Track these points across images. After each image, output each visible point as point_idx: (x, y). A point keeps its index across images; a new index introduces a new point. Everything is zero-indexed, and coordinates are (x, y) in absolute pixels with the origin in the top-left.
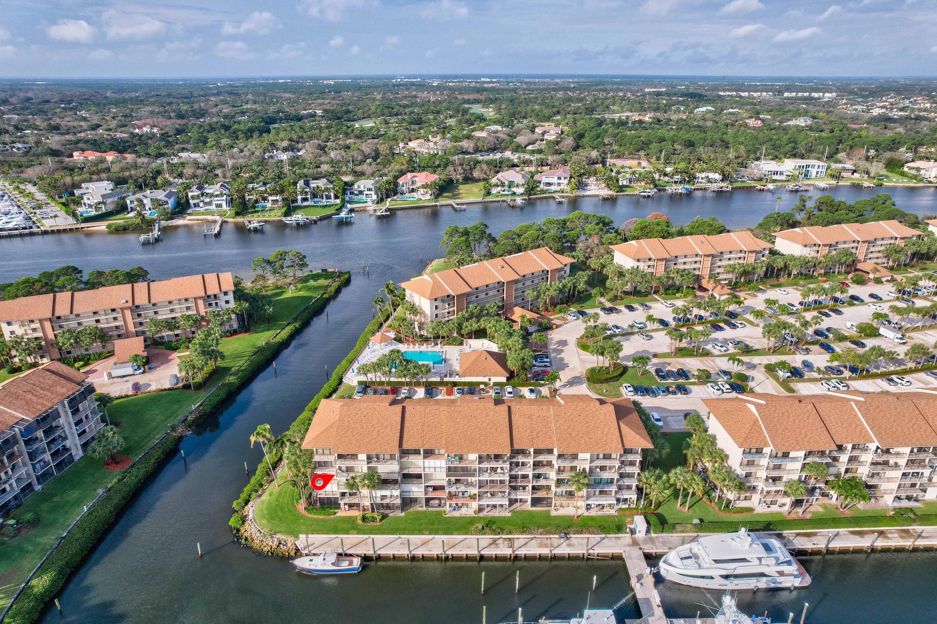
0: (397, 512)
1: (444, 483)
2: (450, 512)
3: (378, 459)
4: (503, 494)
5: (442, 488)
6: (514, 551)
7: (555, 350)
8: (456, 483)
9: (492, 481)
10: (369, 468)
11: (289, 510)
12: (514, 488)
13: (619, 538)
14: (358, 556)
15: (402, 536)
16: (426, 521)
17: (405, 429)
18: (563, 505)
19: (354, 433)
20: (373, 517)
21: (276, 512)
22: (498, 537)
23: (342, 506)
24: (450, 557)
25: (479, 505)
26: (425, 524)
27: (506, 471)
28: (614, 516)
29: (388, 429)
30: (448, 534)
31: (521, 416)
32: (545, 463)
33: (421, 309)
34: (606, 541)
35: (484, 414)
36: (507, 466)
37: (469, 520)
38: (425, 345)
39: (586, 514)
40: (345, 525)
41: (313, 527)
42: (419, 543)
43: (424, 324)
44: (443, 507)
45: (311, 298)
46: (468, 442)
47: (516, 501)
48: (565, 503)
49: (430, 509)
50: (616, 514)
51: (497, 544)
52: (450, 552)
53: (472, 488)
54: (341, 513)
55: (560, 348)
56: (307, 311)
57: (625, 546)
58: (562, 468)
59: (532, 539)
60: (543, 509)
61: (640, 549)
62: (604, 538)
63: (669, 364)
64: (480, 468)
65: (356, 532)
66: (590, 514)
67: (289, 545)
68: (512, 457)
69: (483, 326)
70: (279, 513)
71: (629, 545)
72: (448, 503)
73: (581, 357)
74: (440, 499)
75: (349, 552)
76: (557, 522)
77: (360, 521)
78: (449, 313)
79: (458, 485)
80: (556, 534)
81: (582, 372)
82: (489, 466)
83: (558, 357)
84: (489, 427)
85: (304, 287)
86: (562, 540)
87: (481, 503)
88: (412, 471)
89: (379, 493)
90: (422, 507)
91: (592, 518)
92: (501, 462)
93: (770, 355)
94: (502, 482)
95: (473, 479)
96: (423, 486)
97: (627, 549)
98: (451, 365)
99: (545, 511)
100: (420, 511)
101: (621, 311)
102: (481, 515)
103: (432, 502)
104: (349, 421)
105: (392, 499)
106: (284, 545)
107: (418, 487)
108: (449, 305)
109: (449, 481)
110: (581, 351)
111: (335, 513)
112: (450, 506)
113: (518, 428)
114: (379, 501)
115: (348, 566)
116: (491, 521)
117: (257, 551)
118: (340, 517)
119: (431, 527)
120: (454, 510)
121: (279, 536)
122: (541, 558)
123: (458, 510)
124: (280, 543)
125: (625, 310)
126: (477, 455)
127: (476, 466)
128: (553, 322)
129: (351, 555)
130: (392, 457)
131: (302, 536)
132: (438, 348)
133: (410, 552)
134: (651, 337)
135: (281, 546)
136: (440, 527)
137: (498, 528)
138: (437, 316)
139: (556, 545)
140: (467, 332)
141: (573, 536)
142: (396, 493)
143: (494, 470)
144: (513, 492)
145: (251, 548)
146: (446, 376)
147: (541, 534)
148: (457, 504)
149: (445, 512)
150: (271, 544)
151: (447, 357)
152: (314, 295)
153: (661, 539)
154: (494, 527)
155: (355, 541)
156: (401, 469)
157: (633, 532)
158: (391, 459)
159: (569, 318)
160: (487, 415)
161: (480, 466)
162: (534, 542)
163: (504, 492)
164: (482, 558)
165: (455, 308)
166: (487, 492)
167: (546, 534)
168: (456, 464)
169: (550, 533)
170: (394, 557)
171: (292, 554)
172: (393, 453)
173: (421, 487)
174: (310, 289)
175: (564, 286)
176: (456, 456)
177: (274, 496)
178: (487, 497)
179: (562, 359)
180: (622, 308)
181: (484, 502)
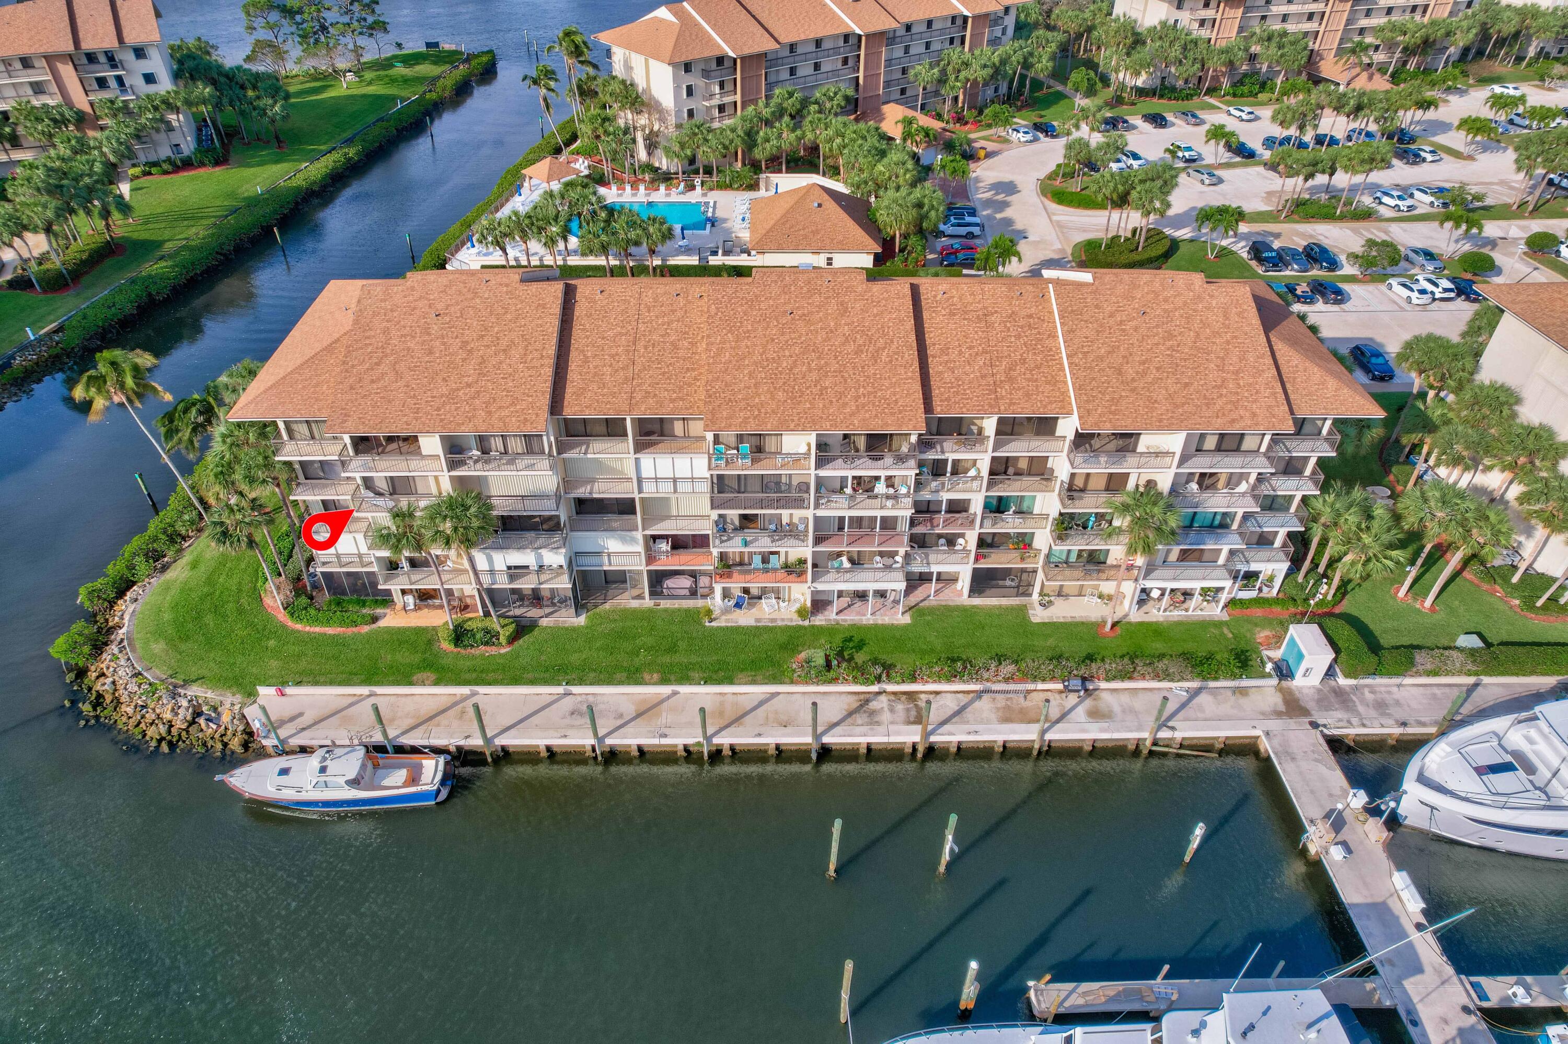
0: (563, 612)
1: (706, 528)
2: (726, 611)
3: (485, 451)
4: (889, 561)
5: (700, 542)
6: (926, 735)
7: (988, 203)
8: (742, 528)
9: (858, 522)
10: (459, 482)
11: (241, 611)
12: (919, 542)
13: (1242, 692)
14: (437, 751)
15: (576, 689)
16: (650, 641)
17: (573, 354)
18: (1065, 591)
19: (402, 367)
20: (487, 631)
21: (199, 617)
22: (875, 688)
23: (397, 597)
24: (727, 752)
25: (815, 593)
26: (649, 649)
27: (904, 490)
28: (1219, 624)
29: (516, 353)
30: (719, 682)
31: (952, 314)
32: (1023, 465)
33: (651, 97)
34: (1203, 698)
35: (833, 307)
36: (909, 472)
37: (783, 639)
38: (662, 188)
39: (1136, 616)
40: (404, 657)
41: (303, 664)
42: (629, 710)
43: (657, 134)
44: (704, 596)
45: (393, 99)
46: (780, 395)
47: (924, 578)
48: (1071, 585)
49: (665, 604)
50: (1225, 617)
51: (872, 713)
52: (724, 740)
53: (792, 542)
54: (391, 620)
55: (1000, 197)
56: (379, 124)
57: (1265, 715)
58: (1079, 482)
59: (979, 694)
60: (1004, 602)
61: (1314, 725)
62: (1198, 691)
63: (1277, 236)
64: (820, 482)
65: (433, 676)
66: (1147, 619)
67: (226, 718)
68: (924, 444)
69: (810, 136)
70: (209, 620)
71: (1278, 714)
72: (718, 589)
73: (1055, 218)
74: (693, 575)
75: (408, 740)
76: (1051, 642)
77: (447, 645)
78: (721, 108)
79: (749, 534)
80: (1053, 679)
81: (1062, 250)
82: (850, 474)
83: (998, 216)
84: (851, 347)
85: (379, 78)
86: (1073, 699)
87: (820, 587)
88: (603, 490)
89: (503, 559)
90: (640, 597)
91: (1155, 630)
92: (888, 460)
93: (1523, 218)
94: (888, 524)
95: (798, 514)
96: (639, 535)
97: (1275, 725)
98: (729, 231)
99: (1010, 609)
100: (634, 611)
101: (1134, 127)
102: (819, 620)
103: (669, 583)
104: (386, 331)
105: (543, 577)
106: (209, 720)
107: (624, 540)
108: (722, 85)
109: (721, 525)
110: (1053, 206)
111: (375, 619)
112: (726, 594)
113: (945, 351)
114: (503, 583)
115: (406, 784)
116: (850, 639)
117: (129, 736)
118: (389, 630)
119: (667, 659)
120: (738, 605)
121: (195, 691)
122: (1009, 752)
123: (751, 606)
124: (198, 714)
125: (1147, 127)
126: (812, 438)
127: (811, 472)
128: (977, 145)
129: (415, 750)
130: (531, 444)
131: (266, 692)
132: (696, 196)
133: (601, 740)
134: (1220, 181)
135: (202, 721)
136: (694, 659)
137: (875, 662)
138: (691, 113)
139: (1055, 713)
140: (767, 153)
141: (1103, 685)
142: (555, 558)
143: (864, 485)
144: (919, 555)
145: (112, 727)
146: (715, 253)
147: (1007, 680)
148: (746, 591)
149: (709, 612)
150: (168, 716)
151: (719, 214)
152: (404, 93)
153: (1368, 695)
154: (860, 658)
155: (431, 706)
156: (567, 483)
157: (1284, 672)
158: (530, 451)
159: (1014, 136)
160: (844, 310)
161: (823, 473)
162: (984, 704)
163: (892, 555)
164: (825, 753)
165: (738, 98)
166: (839, 555)
167: (1022, 680)
168: (743, 468)
169: (1035, 679)
170: (552, 754)
171: (235, 744)
172: (529, 430)
173: (634, 540)
174: (393, 81)
175: (1003, 62)
176: (740, 438)
177: (202, 568)
178: (839, 569)
179: (1008, 222)
180: (1137, 121)
181: (830, 585)
